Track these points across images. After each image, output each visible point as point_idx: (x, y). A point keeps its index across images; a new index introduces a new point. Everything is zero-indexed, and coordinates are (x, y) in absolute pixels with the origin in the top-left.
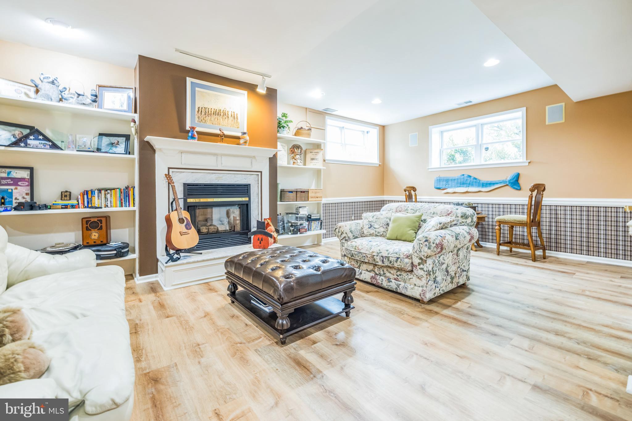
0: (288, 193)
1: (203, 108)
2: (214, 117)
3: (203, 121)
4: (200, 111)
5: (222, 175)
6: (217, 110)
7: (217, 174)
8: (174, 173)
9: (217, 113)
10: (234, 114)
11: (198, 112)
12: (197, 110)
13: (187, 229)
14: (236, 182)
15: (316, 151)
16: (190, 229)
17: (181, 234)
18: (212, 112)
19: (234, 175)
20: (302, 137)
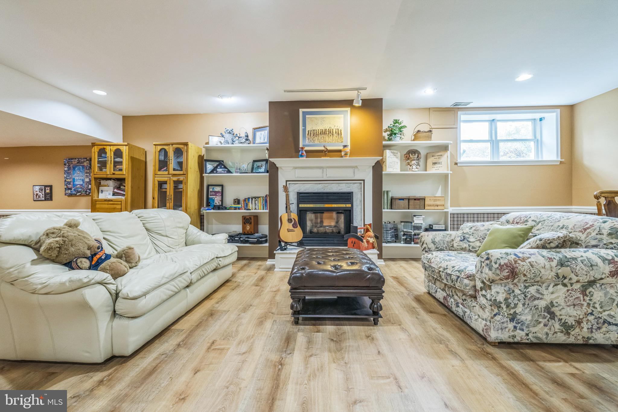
0: (398, 200)
1: (312, 131)
2: (320, 136)
3: (312, 141)
4: (310, 133)
5: (327, 184)
6: (324, 130)
7: (323, 184)
8: (291, 184)
9: (324, 132)
10: (338, 131)
11: (308, 135)
12: (307, 133)
13: (294, 227)
14: (340, 190)
15: (439, 154)
16: (296, 228)
17: (289, 230)
18: (319, 132)
19: (338, 184)
20: (419, 141)
